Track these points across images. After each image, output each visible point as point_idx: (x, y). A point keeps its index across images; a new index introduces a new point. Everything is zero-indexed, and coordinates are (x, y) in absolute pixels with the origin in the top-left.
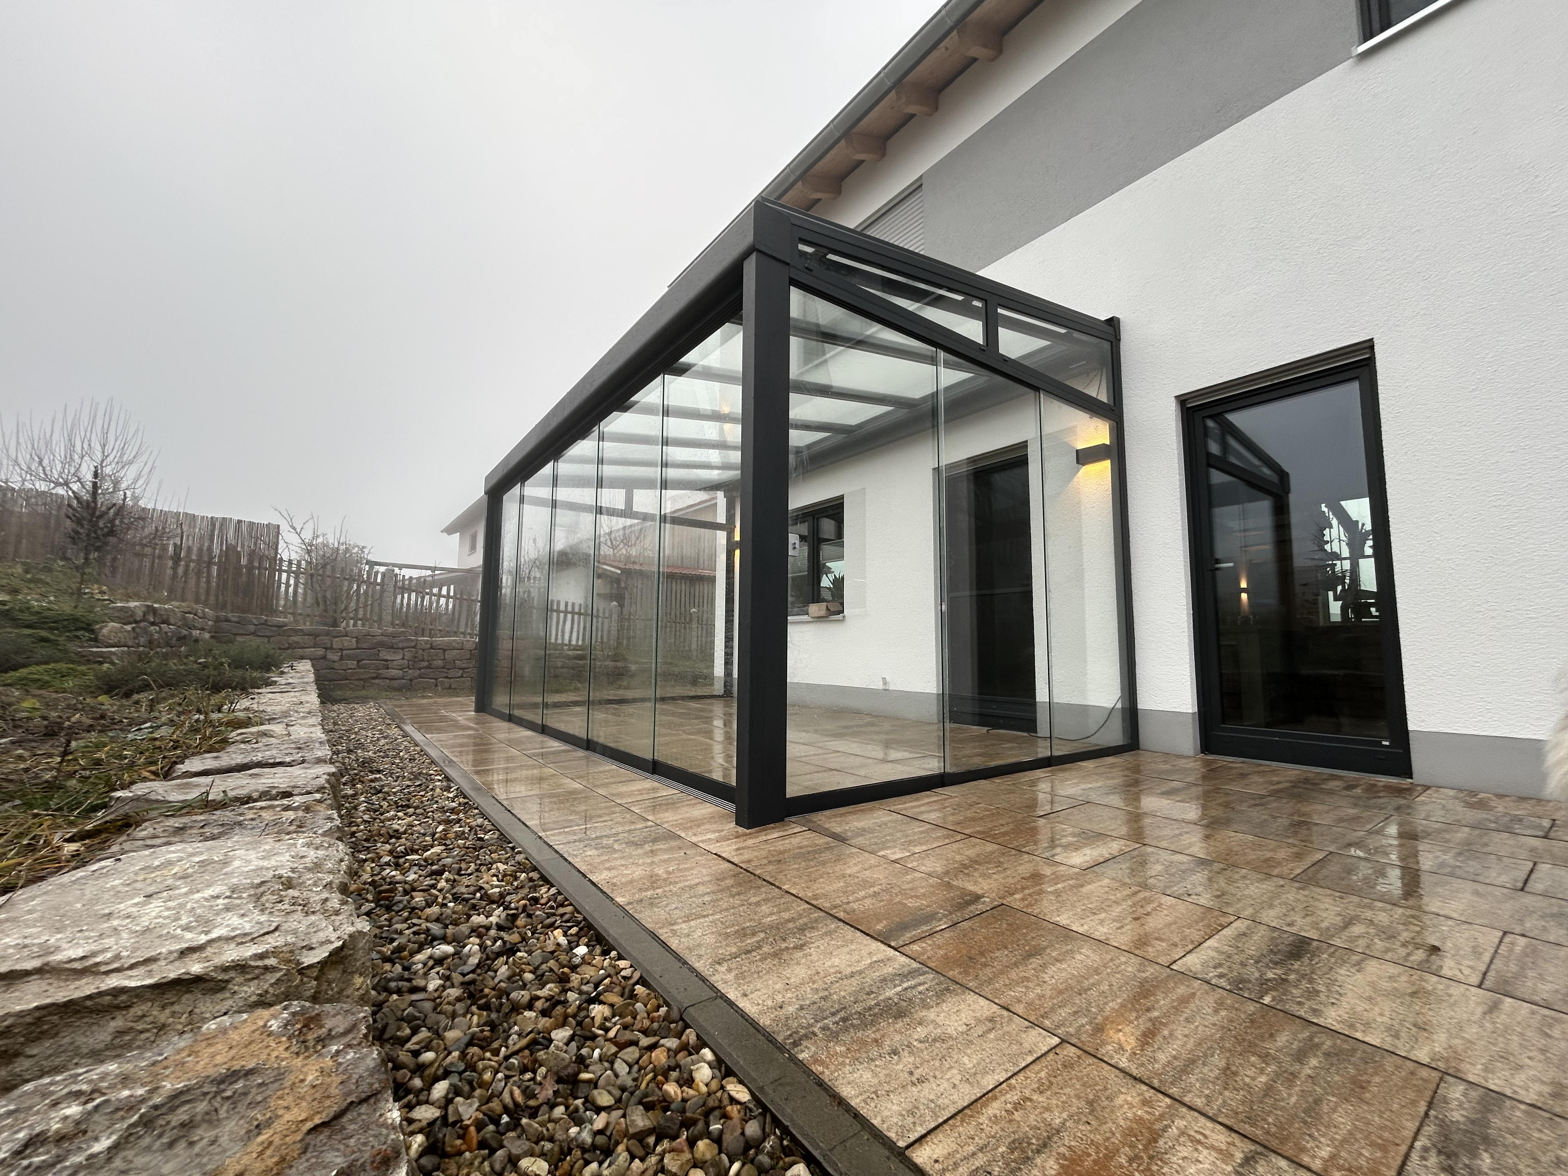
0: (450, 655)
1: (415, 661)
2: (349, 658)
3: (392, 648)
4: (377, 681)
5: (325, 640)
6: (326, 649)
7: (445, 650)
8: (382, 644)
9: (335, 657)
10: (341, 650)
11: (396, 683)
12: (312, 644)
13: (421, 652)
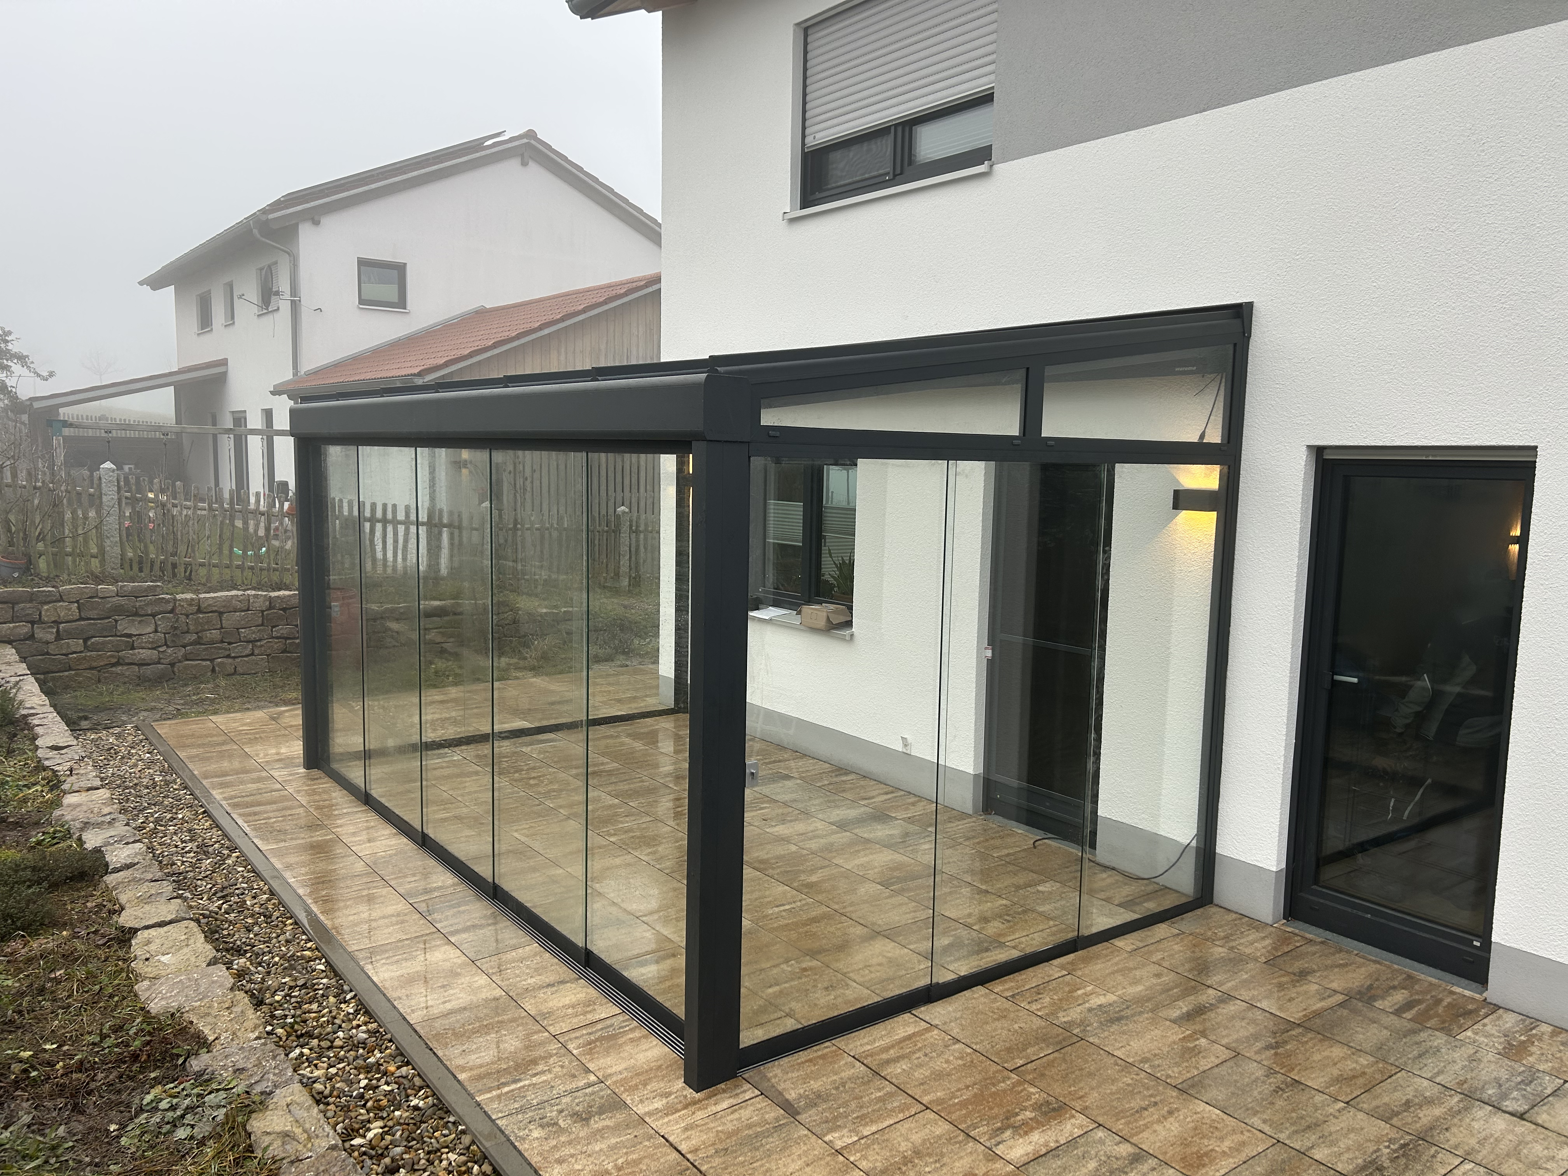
0: (230, 620)
1: (174, 637)
2: (71, 635)
3: (136, 614)
4: (119, 669)
5: (27, 608)
6: (33, 623)
7: (221, 614)
8: (119, 610)
9: (49, 635)
10: (57, 623)
11: (148, 671)
12: (9, 616)
13: (183, 618)
